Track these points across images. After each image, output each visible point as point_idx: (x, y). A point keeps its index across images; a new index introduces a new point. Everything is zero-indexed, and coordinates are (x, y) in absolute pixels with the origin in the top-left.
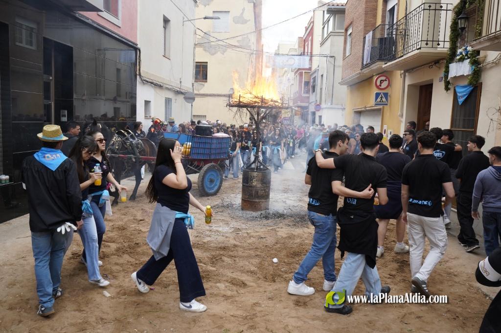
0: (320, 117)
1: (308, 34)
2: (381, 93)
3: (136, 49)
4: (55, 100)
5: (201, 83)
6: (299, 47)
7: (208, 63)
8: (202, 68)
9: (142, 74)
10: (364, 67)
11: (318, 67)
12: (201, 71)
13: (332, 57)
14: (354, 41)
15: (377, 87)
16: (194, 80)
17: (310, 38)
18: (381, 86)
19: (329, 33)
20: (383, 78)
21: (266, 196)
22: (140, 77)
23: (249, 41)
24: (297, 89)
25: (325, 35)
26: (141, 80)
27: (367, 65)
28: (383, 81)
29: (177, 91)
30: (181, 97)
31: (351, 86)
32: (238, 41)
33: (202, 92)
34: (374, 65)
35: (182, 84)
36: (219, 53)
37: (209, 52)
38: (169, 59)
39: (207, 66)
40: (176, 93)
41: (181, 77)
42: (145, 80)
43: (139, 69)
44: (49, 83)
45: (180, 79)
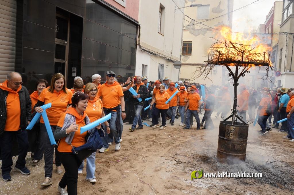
0: (280, 81)
1: (269, 20)
3: (136, 25)
4: (69, 60)
5: (186, 56)
6: (260, 31)
7: (193, 43)
8: (188, 46)
9: (141, 45)
11: (278, 43)
12: (187, 48)
13: (291, 34)
17: (271, 23)
21: (243, 150)
22: (139, 46)
25: (285, 18)
26: (140, 49)
29: (168, 59)
30: (171, 64)
32: (215, 25)
33: (187, 62)
35: (172, 55)
36: (201, 34)
37: (194, 34)
38: (163, 36)
39: (192, 44)
40: (167, 61)
41: (172, 49)
42: (143, 49)
43: (139, 41)
44: (65, 47)
45: (171, 51)
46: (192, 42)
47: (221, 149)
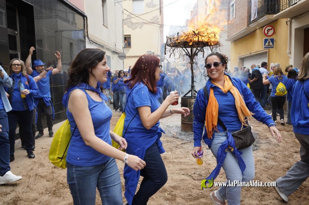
2: (268, 39)
3: (83, 16)
4: (21, 51)
9: (89, 36)
15: (266, 35)
18: (268, 34)
20: (270, 28)
23: (158, 18)
26: (89, 40)
28: (270, 30)
29: (114, 51)
31: (234, 41)
33: (128, 55)
34: (261, 19)
35: (116, 47)
36: (138, 28)
37: (132, 28)
38: (107, 28)
39: (130, 37)
40: (113, 53)
41: (115, 42)
42: (91, 41)
43: (87, 32)
45: (115, 43)
46: (130, 35)
47: (185, 120)
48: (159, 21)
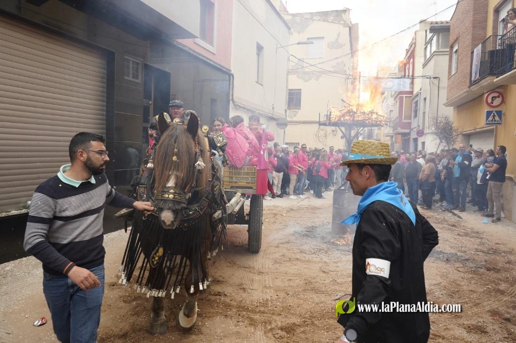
0: (423, 143)
1: (409, 57)
3: (229, 75)
5: (294, 110)
6: (399, 71)
8: (296, 95)
9: (235, 100)
10: (472, 83)
11: (421, 90)
12: (294, 99)
13: (436, 78)
14: (460, 58)
16: (287, 106)
17: (412, 60)
19: (432, 52)
22: (233, 101)
23: (345, 65)
24: (397, 115)
25: (428, 56)
26: (234, 105)
27: (476, 82)
29: (269, 117)
30: (273, 124)
32: (333, 67)
33: (295, 119)
35: (275, 110)
36: (313, 79)
37: (303, 79)
38: (262, 85)
39: (301, 93)
40: (268, 119)
41: (273, 103)
42: (238, 106)
43: (232, 95)
44: (149, 107)
45: (273, 105)
46: (301, 90)
48: (345, 69)
